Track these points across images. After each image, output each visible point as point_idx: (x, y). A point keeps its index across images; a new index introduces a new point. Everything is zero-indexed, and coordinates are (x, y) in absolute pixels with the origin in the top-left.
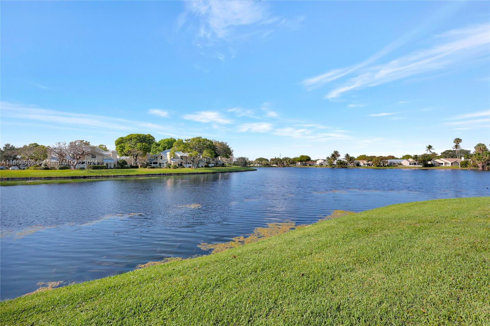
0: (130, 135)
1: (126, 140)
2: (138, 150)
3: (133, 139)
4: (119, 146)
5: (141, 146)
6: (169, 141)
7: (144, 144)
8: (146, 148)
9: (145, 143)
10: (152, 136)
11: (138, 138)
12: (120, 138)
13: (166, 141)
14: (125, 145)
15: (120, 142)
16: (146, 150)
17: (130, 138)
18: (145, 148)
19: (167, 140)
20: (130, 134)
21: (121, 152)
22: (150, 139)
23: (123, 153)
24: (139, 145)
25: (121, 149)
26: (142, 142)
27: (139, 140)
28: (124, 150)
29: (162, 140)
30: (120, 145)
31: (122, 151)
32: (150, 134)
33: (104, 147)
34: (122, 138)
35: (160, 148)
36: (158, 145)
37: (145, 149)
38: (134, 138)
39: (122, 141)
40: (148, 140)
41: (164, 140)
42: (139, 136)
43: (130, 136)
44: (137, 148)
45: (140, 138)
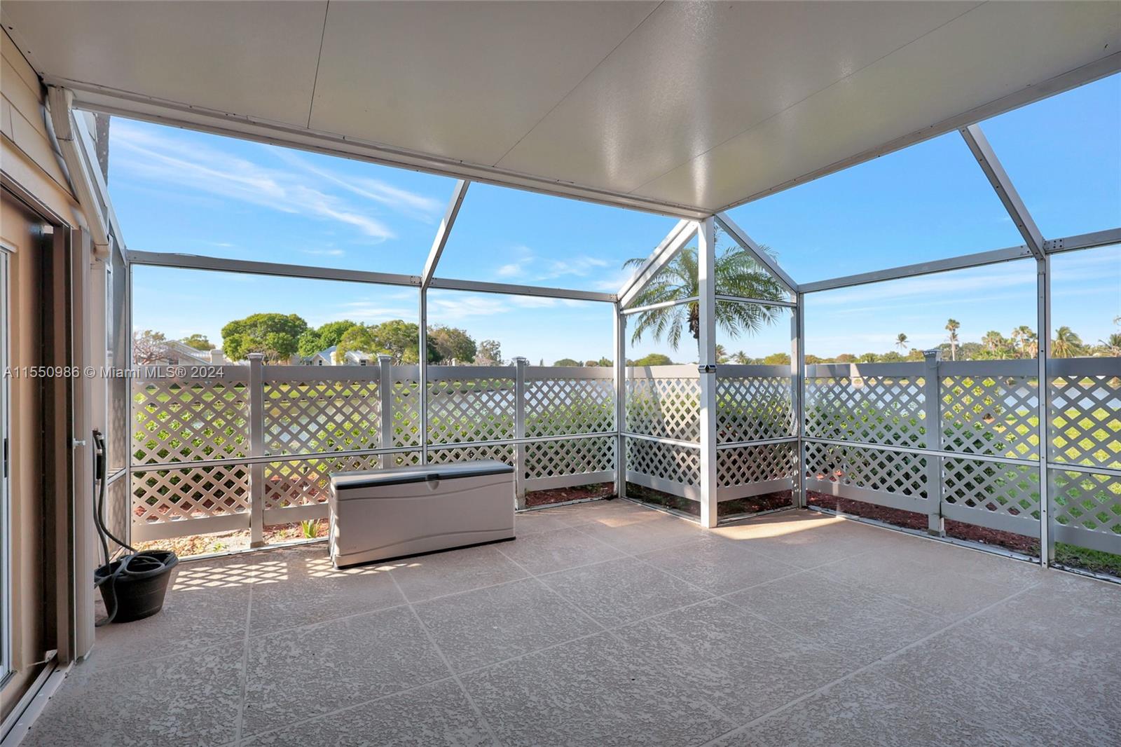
0: (253, 317)
1: (244, 326)
2: (270, 348)
3: (258, 325)
4: (230, 340)
5: (276, 340)
6: (340, 327)
7: (282, 335)
8: (287, 344)
9: (284, 334)
10: (300, 319)
11: (270, 323)
12: (233, 323)
13: (334, 328)
14: (241, 337)
15: (233, 332)
16: (286, 348)
17: (253, 324)
18: (284, 344)
19: (336, 326)
20: (253, 314)
21: (233, 352)
22: (297, 324)
23: (237, 355)
24: (271, 336)
25: (233, 345)
26: (278, 331)
27: (271, 326)
28: (238, 348)
29: (326, 325)
30: (231, 338)
31: (235, 350)
32: (295, 315)
33: (203, 338)
34: (237, 323)
35: (322, 342)
36: (317, 335)
37: (284, 347)
38: (260, 323)
39: (236, 329)
40: (290, 327)
41: (332, 324)
42: (271, 318)
43: (254, 319)
44: (267, 345)
45: (274, 322)
